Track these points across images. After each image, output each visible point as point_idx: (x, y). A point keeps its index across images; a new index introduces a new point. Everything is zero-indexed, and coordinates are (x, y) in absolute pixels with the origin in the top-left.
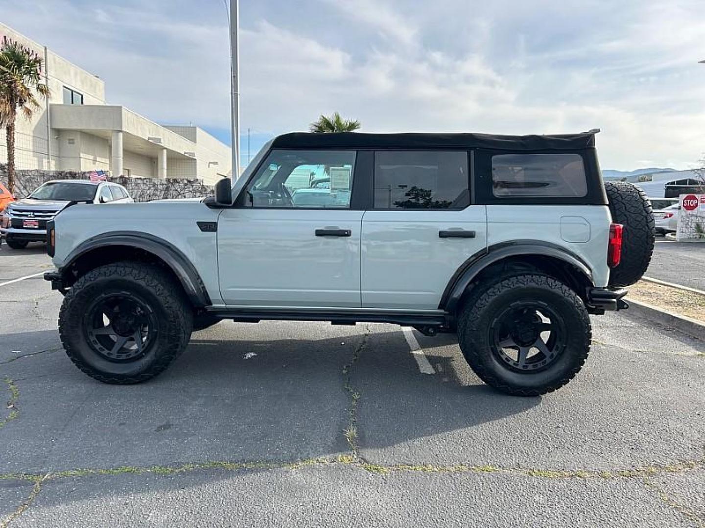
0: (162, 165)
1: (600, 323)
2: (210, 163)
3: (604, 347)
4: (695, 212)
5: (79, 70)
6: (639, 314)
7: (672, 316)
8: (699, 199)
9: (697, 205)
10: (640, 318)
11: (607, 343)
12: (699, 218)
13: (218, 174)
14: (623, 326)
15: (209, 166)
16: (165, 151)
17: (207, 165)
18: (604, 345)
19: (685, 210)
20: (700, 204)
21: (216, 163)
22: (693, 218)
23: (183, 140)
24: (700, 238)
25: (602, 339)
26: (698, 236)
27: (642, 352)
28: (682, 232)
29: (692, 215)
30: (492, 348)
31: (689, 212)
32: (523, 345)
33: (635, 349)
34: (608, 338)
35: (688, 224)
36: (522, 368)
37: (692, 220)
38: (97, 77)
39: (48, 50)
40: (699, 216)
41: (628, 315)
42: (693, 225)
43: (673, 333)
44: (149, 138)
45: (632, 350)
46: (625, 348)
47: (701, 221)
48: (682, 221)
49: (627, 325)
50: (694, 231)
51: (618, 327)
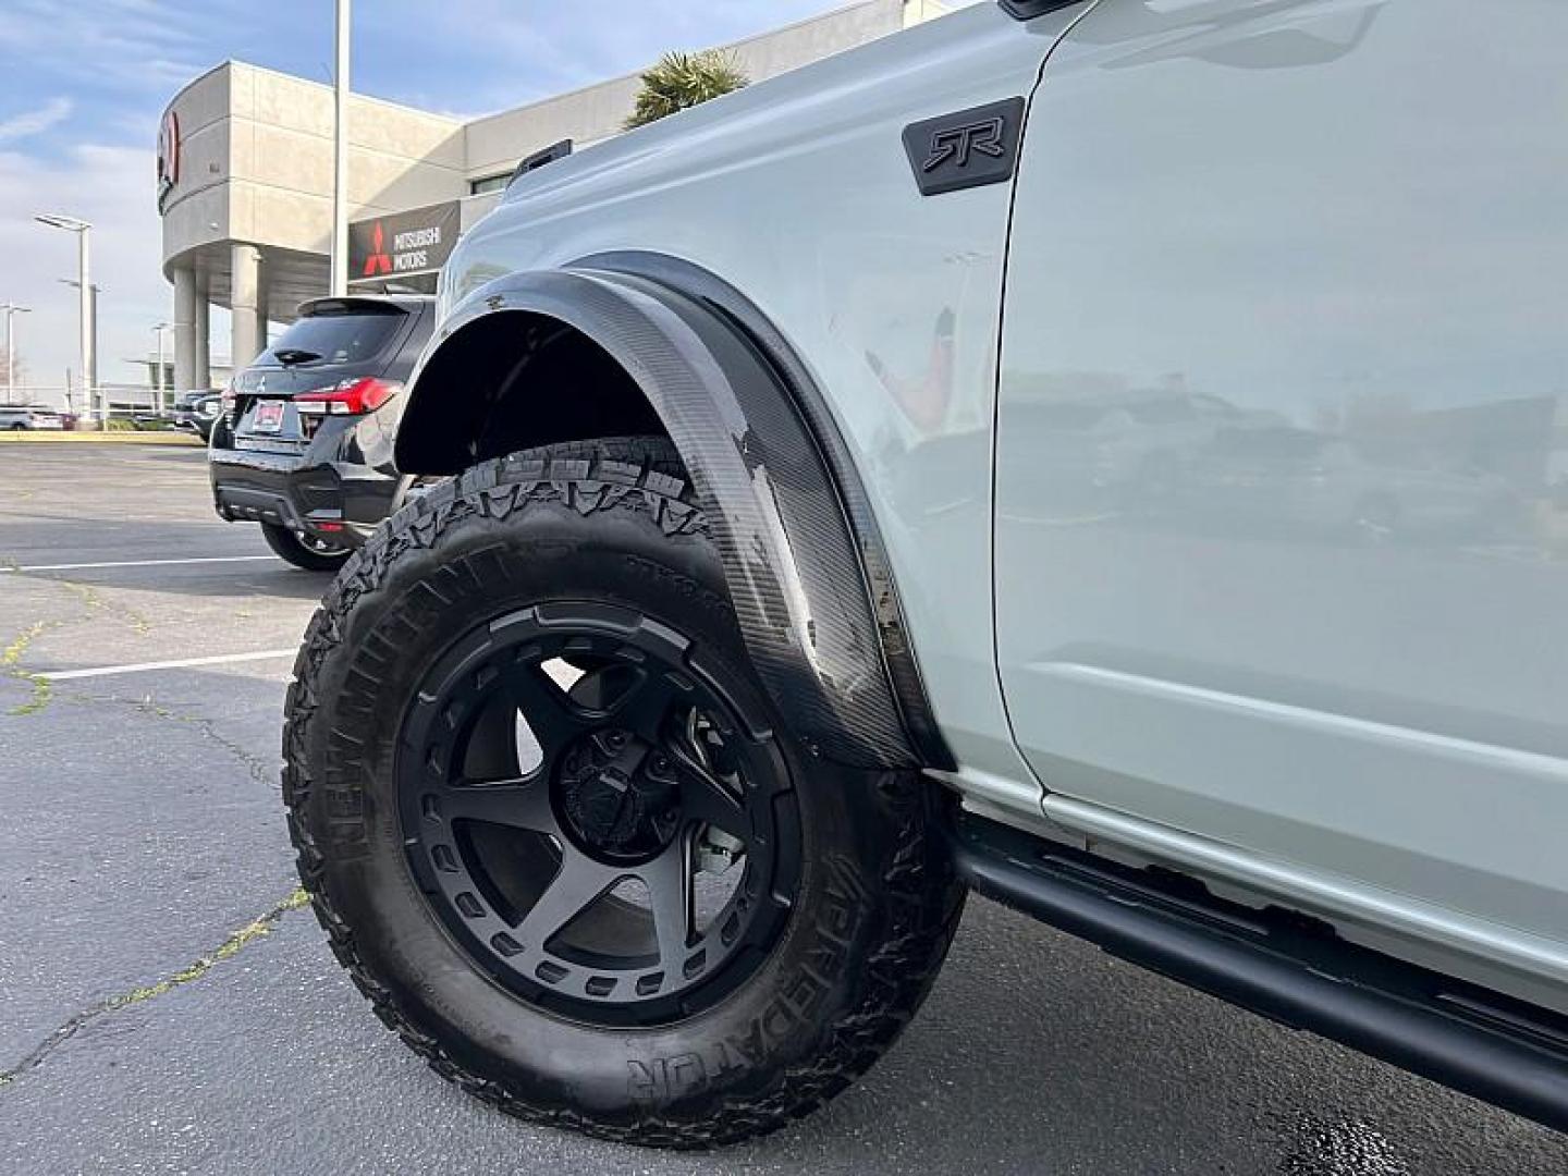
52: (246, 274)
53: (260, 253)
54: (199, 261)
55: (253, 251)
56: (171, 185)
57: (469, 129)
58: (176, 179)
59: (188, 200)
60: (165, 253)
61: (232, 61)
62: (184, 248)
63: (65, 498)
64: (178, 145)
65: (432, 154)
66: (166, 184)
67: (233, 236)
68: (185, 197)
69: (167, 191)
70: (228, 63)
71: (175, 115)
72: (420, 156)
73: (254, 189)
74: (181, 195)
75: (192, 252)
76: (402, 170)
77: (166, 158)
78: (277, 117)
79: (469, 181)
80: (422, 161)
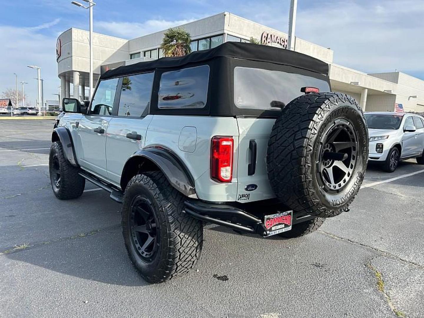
0: (363, 99)
2: (410, 97)
5: (316, 46)
13: (418, 104)
15: (409, 99)
16: (366, 90)
17: (408, 98)
21: (415, 97)
23: (384, 82)
38: (329, 49)
39: (297, 38)
44: (351, 83)
52: (77, 78)
53: (80, 73)
54: (67, 74)
55: (78, 73)
56: (59, 57)
57: (130, 42)
58: (60, 55)
59: (63, 60)
60: (58, 72)
61: (73, 28)
62: (62, 72)
63: (32, 135)
64: (61, 47)
65: (121, 48)
66: (58, 56)
67: (74, 69)
68: (62, 60)
69: (58, 58)
70: (71, 29)
71: (60, 40)
72: (118, 49)
73: (78, 58)
74: (61, 59)
75: (65, 73)
76: (113, 52)
77: (58, 50)
78: (83, 41)
79: (129, 54)
80: (119, 50)
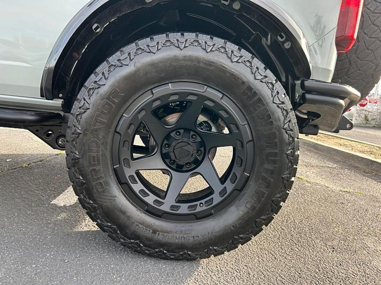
1: (306, 162)
3: (309, 185)
4: (365, 108)
6: (339, 159)
7: (371, 161)
8: (368, 100)
9: (366, 104)
10: (340, 161)
11: (312, 181)
12: (367, 112)
14: (326, 167)
18: (309, 183)
19: (359, 106)
20: (368, 103)
22: (363, 112)
24: (366, 124)
25: (307, 176)
26: (365, 123)
27: (349, 192)
28: (356, 120)
29: (363, 110)
30: (115, 170)
31: (362, 108)
32: (179, 169)
33: (341, 188)
34: (313, 175)
35: (360, 115)
36: (168, 210)
37: (363, 113)
40: (367, 111)
41: (329, 158)
42: (363, 116)
43: (373, 175)
45: (338, 189)
46: (331, 186)
47: (368, 114)
48: (357, 113)
49: (330, 166)
50: (363, 120)
51: (322, 167)
